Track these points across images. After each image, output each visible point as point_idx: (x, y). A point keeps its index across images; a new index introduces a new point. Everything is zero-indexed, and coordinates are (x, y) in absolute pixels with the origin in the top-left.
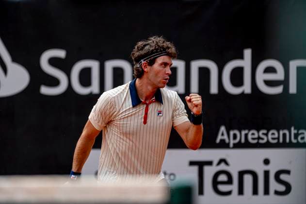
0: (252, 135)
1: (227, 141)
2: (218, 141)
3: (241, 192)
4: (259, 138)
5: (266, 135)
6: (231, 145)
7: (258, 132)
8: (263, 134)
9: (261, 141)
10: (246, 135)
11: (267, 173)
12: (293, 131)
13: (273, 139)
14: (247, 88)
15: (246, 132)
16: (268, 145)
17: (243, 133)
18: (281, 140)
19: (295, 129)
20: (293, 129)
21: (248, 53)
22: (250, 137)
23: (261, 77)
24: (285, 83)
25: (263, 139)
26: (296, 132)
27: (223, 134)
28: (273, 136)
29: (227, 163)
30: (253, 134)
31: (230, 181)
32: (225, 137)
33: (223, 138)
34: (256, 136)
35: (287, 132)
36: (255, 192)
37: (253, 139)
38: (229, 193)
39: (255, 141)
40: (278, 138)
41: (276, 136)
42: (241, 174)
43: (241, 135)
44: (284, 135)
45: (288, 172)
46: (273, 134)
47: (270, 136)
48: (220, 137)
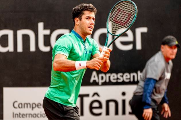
1: (97, 81)
2: (91, 81)
3: (108, 113)
4: (118, 79)
5: (122, 76)
6: (100, 84)
7: (117, 75)
8: (120, 76)
9: (119, 81)
10: (109, 77)
11: (124, 101)
12: (139, 74)
13: (127, 79)
15: (109, 75)
16: (123, 83)
18: (132, 80)
20: (139, 72)
22: (112, 78)
24: (134, 43)
25: (120, 79)
27: (94, 77)
29: (98, 95)
30: (114, 76)
31: (100, 107)
32: (96, 78)
33: (94, 79)
34: (116, 77)
35: (135, 74)
36: (117, 113)
37: (114, 79)
38: (100, 114)
39: (115, 81)
40: (130, 79)
41: (128, 77)
43: (106, 77)
44: (134, 76)
46: (127, 76)
47: (125, 77)
48: (92, 79)
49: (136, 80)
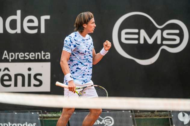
0: (21, 55)
1: (8, 58)
2: (3, 58)
3: (16, 85)
4: (25, 57)
5: (29, 55)
6: (10, 61)
7: (24, 54)
8: (27, 55)
9: (26, 58)
10: (18, 55)
11: (29, 75)
12: (43, 53)
13: (32, 57)
15: (18, 53)
16: (30, 61)
17: (16, 54)
18: (36, 58)
20: (42, 52)
22: (20, 56)
24: (39, 28)
25: (27, 57)
26: (44, 53)
27: (6, 55)
28: (32, 56)
30: (22, 55)
31: (10, 80)
32: (7, 56)
33: (5, 57)
34: (23, 56)
35: (39, 54)
36: (23, 85)
37: (21, 57)
38: (10, 86)
39: (23, 59)
40: (35, 57)
41: (34, 56)
42: (16, 76)
43: (15, 55)
44: (38, 55)
45: (41, 75)
46: (32, 55)
47: (30, 56)
48: (4, 56)
49: (40, 58)
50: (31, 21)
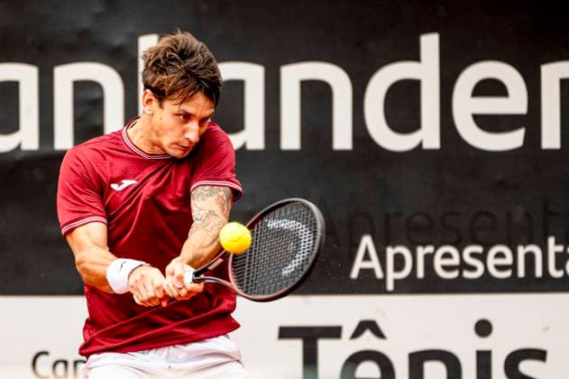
0: (445, 259)
1: (379, 274)
2: (354, 274)
4: (463, 266)
5: (482, 257)
6: (390, 286)
7: (460, 251)
8: (473, 255)
9: (467, 274)
10: (429, 259)
11: (484, 358)
12: (554, 247)
13: (500, 268)
14: (429, 135)
15: (430, 249)
16: (487, 285)
17: (421, 252)
18: (521, 273)
19: (557, 243)
20: (551, 241)
21: (430, 44)
22: (438, 262)
23: (466, 106)
25: (473, 269)
26: (560, 248)
27: (367, 257)
28: (500, 262)
29: (379, 334)
30: (447, 256)
32: (374, 264)
33: (367, 265)
34: (455, 261)
35: (536, 250)
37: (447, 268)
39: (454, 274)
40: (514, 267)
41: (508, 260)
42: (418, 360)
43: (415, 259)
44: (530, 258)
45: (540, 355)
46: (500, 255)
47: (491, 261)
48: (359, 264)
49: (539, 273)
50: (490, 88)
